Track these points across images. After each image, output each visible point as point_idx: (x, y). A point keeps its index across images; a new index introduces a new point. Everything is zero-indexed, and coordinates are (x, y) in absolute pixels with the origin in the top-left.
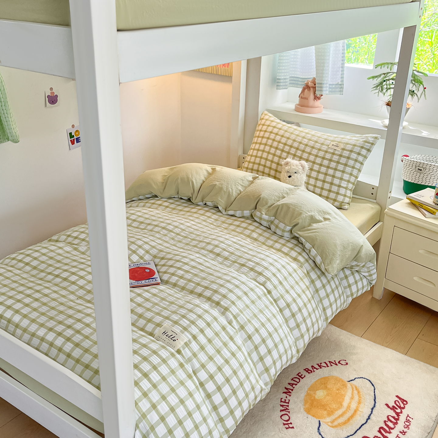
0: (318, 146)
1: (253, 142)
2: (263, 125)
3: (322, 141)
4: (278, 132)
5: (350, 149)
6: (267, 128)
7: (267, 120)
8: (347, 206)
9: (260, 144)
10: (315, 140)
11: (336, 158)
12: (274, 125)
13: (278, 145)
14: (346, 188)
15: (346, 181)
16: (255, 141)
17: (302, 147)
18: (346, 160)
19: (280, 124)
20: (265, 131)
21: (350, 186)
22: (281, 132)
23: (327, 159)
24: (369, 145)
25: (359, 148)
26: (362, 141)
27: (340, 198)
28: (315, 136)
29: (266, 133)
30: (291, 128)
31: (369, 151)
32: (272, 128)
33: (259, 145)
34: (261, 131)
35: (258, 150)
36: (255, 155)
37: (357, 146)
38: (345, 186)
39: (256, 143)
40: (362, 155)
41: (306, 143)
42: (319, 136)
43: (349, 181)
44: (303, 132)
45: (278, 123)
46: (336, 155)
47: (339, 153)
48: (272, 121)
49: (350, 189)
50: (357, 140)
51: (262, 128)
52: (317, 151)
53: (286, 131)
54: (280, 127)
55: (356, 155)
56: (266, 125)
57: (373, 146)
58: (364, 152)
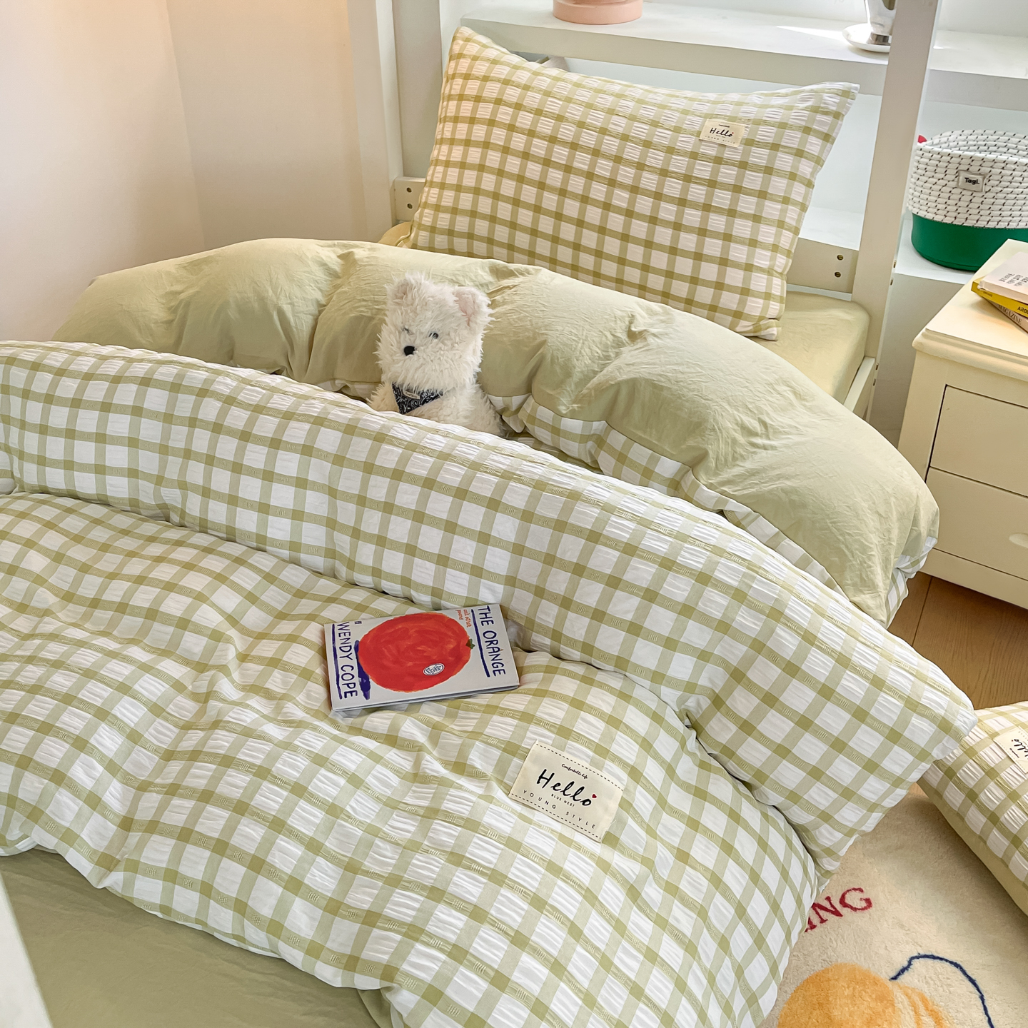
0: (663, 137)
1: (439, 137)
2: (467, 77)
3: (673, 119)
4: (522, 97)
5: (771, 140)
6: (481, 88)
7: (475, 58)
8: (775, 329)
9: (468, 143)
10: (651, 117)
11: (728, 174)
12: (503, 77)
13: (529, 144)
14: (769, 272)
15: (769, 250)
16: (448, 135)
17: (611, 145)
19: (523, 68)
20: (478, 99)
21: (782, 262)
22: (533, 99)
23: (700, 181)
24: (828, 119)
25: (799, 135)
26: (806, 109)
27: (754, 306)
28: (647, 103)
29: (481, 105)
30: (563, 80)
31: (827, 141)
32: (499, 85)
33: (461, 148)
34: (461, 97)
35: (463, 165)
36: (455, 183)
37: (791, 127)
38: (765, 264)
39: (452, 142)
40: (810, 157)
41: (621, 130)
42: (659, 102)
43: (775, 248)
44: (604, 92)
45: (516, 67)
46: (727, 163)
47: (738, 157)
48: (495, 62)
49: (780, 270)
50: (790, 108)
51: (464, 87)
52: (663, 154)
53: (547, 94)
54: (525, 79)
55: (790, 158)
56: (477, 78)
57: (840, 122)
58: (814, 145)
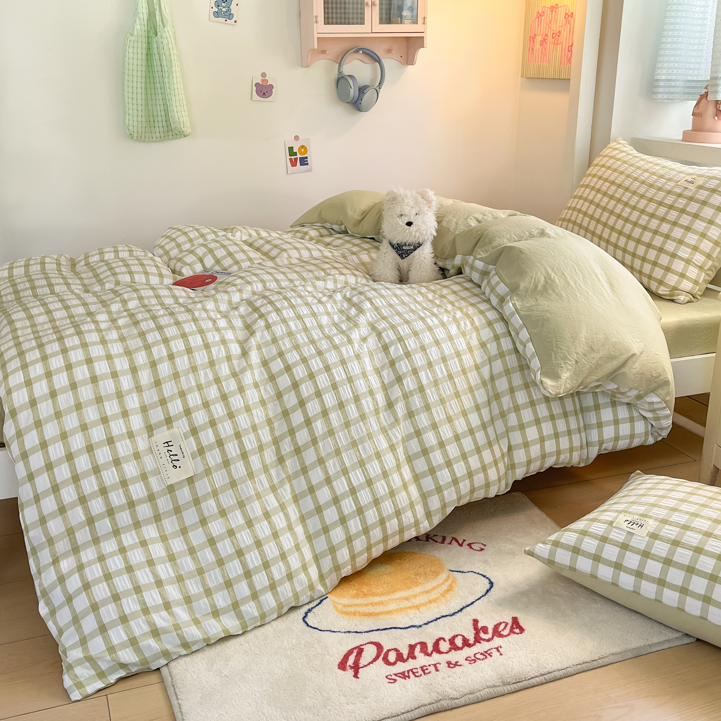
0: (661, 182)
3: (672, 175)
4: (614, 164)
5: (713, 187)
10: (662, 174)
11: (681, 203)
13: (602, 186)
15: (690, 248)
17: (635, 186)
18: (698, 207)
20: (597, 165)
22: (617, 165)
23: (666, 205)
41: (644, 179)
43: (695, 248)
44: (652, 163)
45: (629, 154)
46: (683, 197)
47: (690, 194)
49: (699, 265)
52: (655, 191)
53: (625, 163)
